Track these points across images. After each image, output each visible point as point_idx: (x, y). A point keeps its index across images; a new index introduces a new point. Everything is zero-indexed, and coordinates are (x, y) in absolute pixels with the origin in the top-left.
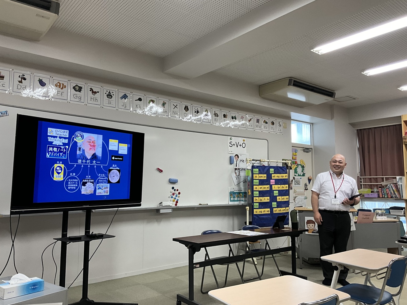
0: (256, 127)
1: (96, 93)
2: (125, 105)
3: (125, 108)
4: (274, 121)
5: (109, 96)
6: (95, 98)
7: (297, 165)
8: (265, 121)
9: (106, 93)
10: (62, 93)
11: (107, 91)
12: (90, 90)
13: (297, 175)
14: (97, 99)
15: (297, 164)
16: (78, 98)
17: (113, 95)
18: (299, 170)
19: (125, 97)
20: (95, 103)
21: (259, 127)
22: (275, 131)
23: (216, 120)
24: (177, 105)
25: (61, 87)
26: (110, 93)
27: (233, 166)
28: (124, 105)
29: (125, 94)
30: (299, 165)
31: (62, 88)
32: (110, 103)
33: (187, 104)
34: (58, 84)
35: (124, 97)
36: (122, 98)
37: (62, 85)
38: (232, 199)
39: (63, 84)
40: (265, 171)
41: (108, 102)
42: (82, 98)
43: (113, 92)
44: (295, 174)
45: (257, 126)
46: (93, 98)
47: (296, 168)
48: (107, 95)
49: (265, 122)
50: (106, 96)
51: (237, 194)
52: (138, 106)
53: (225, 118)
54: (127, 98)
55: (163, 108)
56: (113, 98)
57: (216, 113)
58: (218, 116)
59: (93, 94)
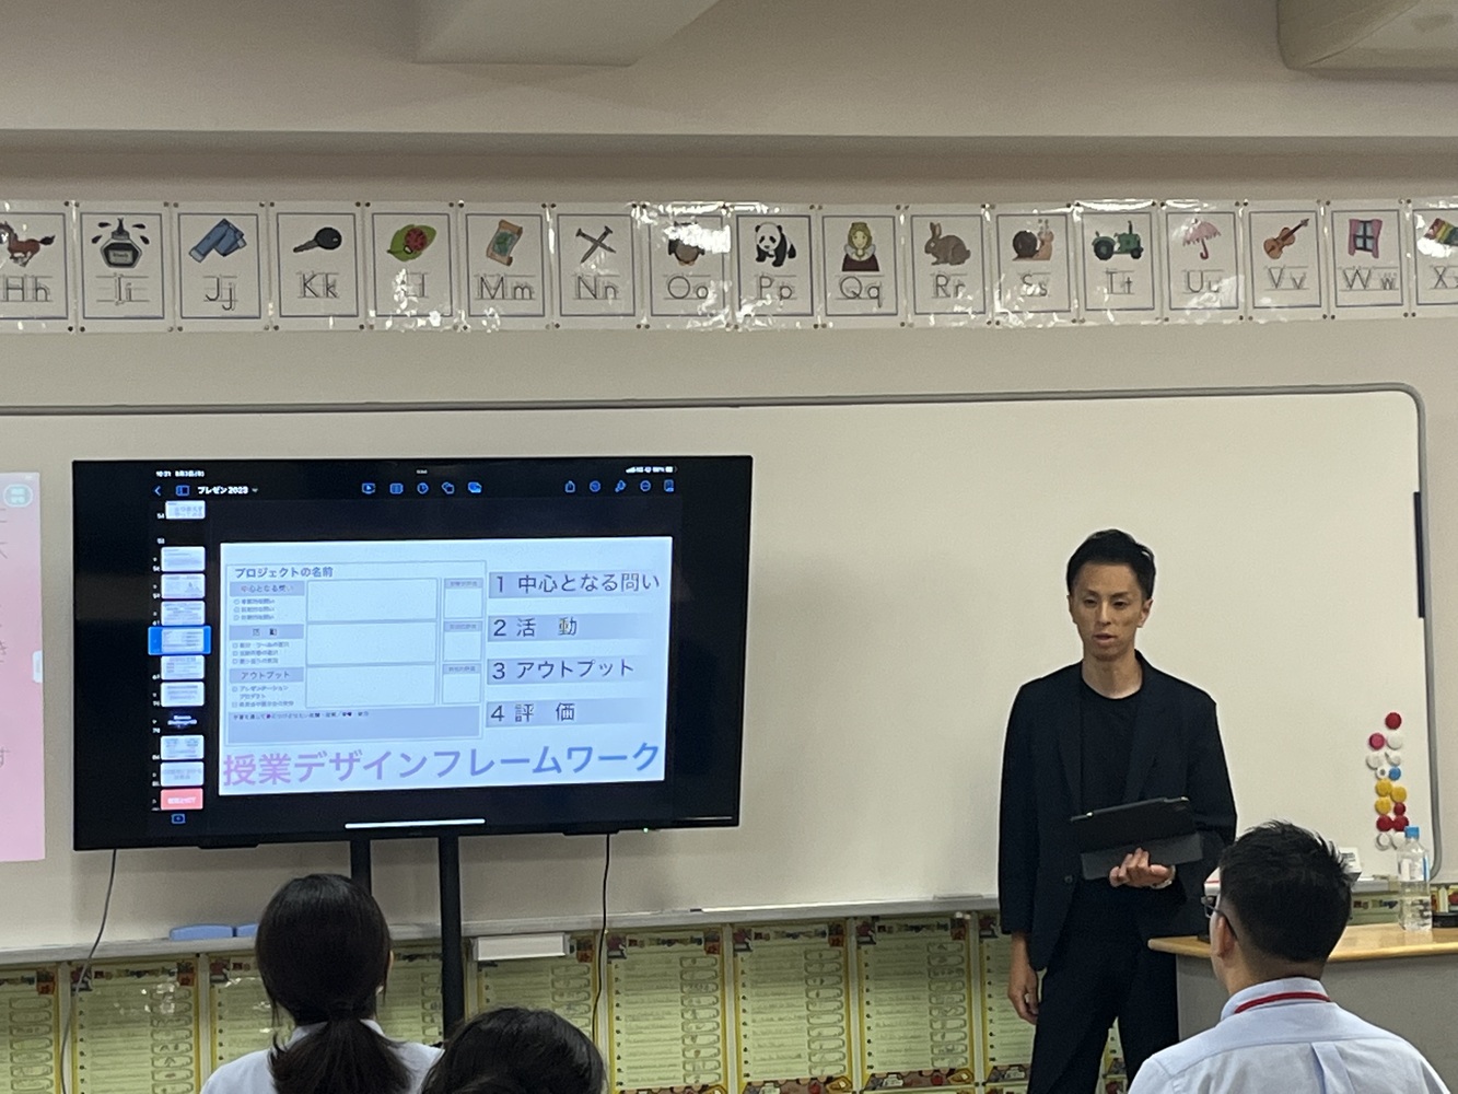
1: (36, 250)
2: (225, 294)
3: (229, 313)
5: (121, 251)
6: (29, 284)
8: (1440, 222)
9: (95, 240)
11: (102, 225)
14: (42, 282)
17: (145, 241)
19: (225, 239)
20: (36, 309)
23: (950, 289)
24: (608, 231)
26: (121, 231)
28: (222, 295)
29: (225, 222)
32: (125, 296)
35: (214, 246)
36: (202, 251)
45: (1357, 279)
46: (16, 282)
48: (106, 251)
49: (1442, 233)
50: (100, 260)
52: (318, 285)
53: (1027, 264)
54: (238, 247)
55: (502, 269)
56: (140, 261)
57: (948, 237)
58: (967, 254)
59: (16, 259)
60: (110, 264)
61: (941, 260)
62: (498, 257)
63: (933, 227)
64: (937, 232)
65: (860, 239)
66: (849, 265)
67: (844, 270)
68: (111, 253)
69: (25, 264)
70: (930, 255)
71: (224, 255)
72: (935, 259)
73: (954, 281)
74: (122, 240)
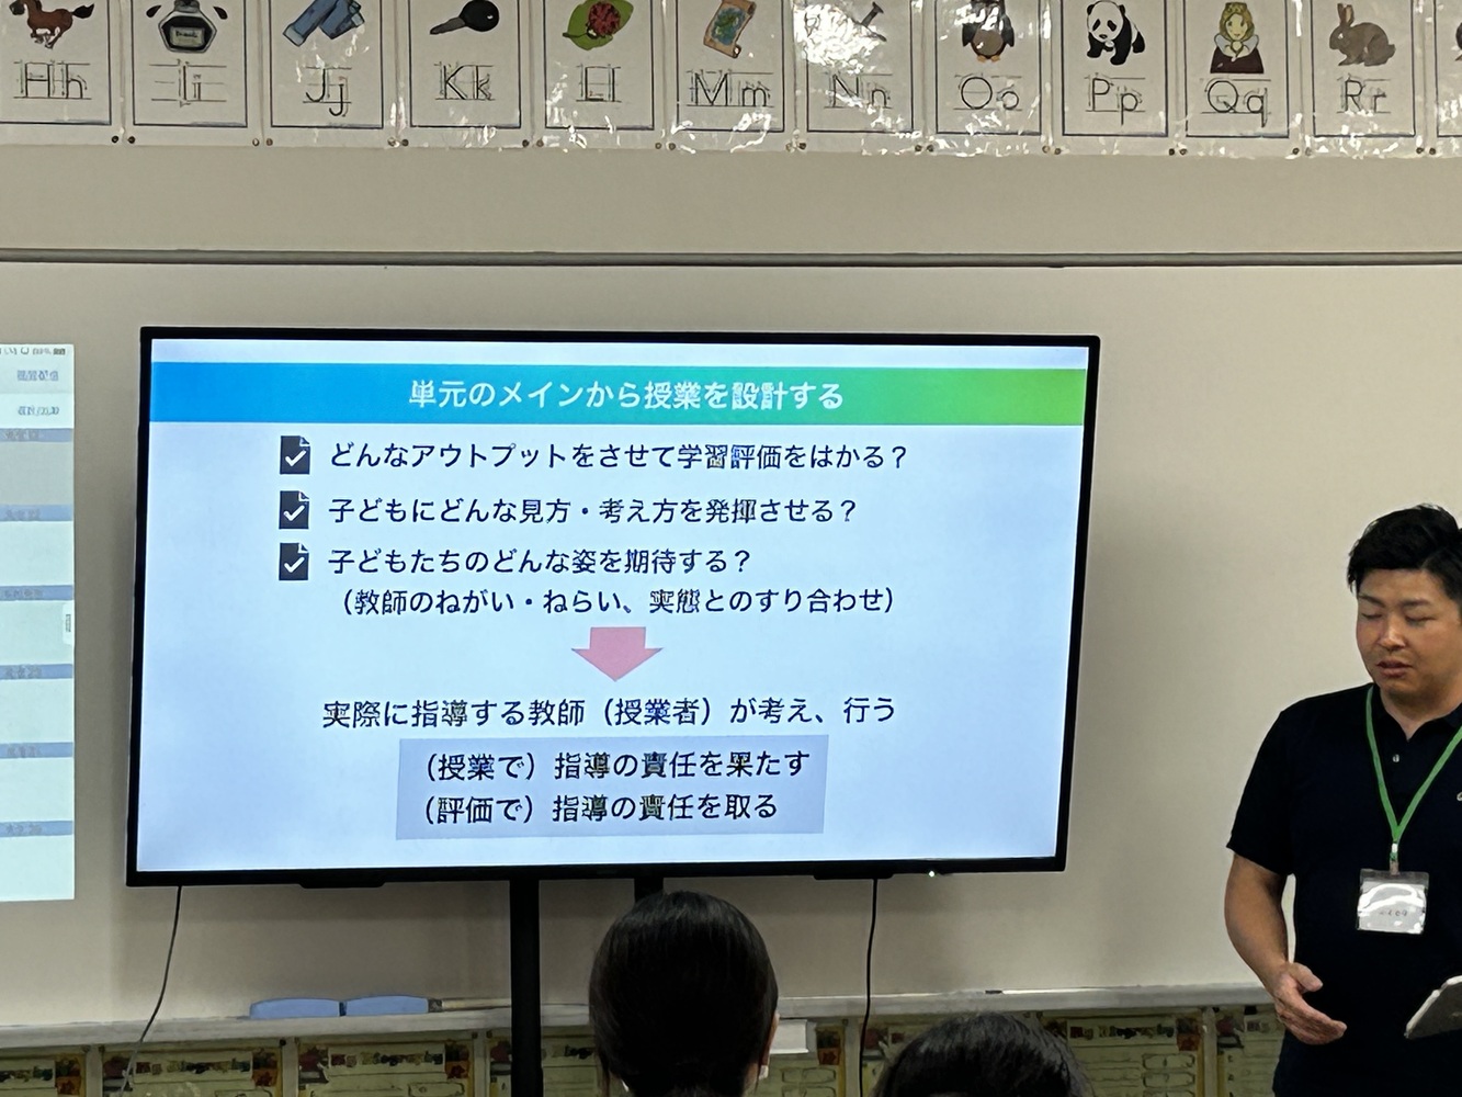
2: (334, 94)
3: (338, 120)
5: (187, 29)
6: (58, 74)
9: (151, 12)
12: (17, 9)
14: (75, 72)
17: (222, 14)
19: (334, 14)
20: (66, 110)
23: (1365, 100)
28: (329, 94)
32: (191, 93)
35: (321, 21)
36: (301, 30)
41: (173, 91)
46: (39, 71)
48: (166, 29)
50: (158, 38)
52: (464, 80)
54: (354, 26)
55: (725, 62)
56: (214, 44)
57: (1365, 25)
58: (1391, 50)
59: (40, 38)
60: (171, 46)
61: (1354, 58)
62: (720, 45)
63: (1342, 10)
64: (1348, 18)
65: (1237, 27)
66: (1221, 63)
67: (1213, 71)
68: (173, 31)
69: (52, 44)
70: (1338, 51)
71: (333, 37)
72: (1345, 57)
73: (1371, 89)
74: (189, 13)
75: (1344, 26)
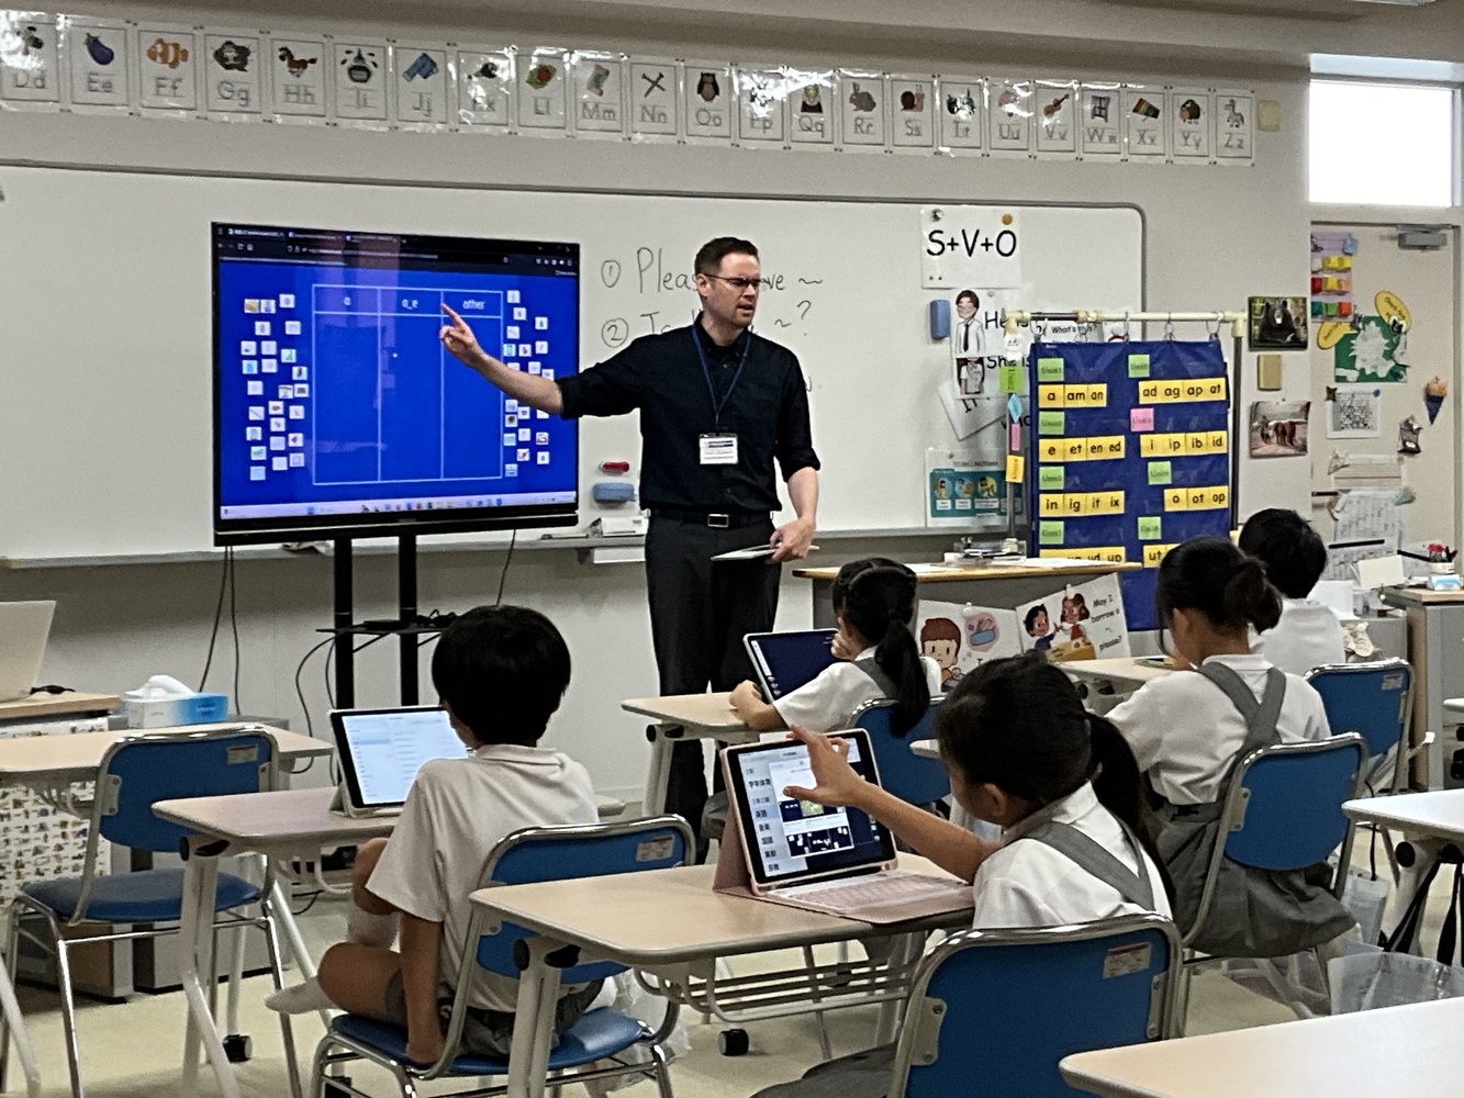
0: (1087, 138)
1: (305, 67)
2: (425, 105)
3: (427, 118)
4: (1198, 101)
5: (360, 71)
6: (302, 92)
7: (1353, 325)
8: (1141, 101)
9: (344, 62)
10: (177, 84)
11: (348, 52)
12: (282, 58)
13: (1352, 375)
14: (310, 90)
15: (1351, 318)
16: (236, 97)
17: (375, 65)
18: (1369, 349)
19: (425, 67)
20: (305, 108)
21: (1106, 138)
22: (1203, 150)
23: (864, 128)
24: (661, 76)
25: (171, 59)
26: (360, 57)
27: (949, 350)
29: (425, 55)
30: (1367, 320)
31: (174, 65)
32: (362, 103)
33: (708, 66)
34: (159, 48)
35: (419, 71)
36: (410, 74)
37: (171, 49)
38: (945, 504)
39: (176, 46)
40: (1102, 364)
41: (354, 101)
42: (254, 96)
43: (372, 55)
44: (1342, 372)
45: (1095, 134)
46: (294, 89)
47: (1348, 338)
48: (350, 71)
49: (1144, 108)
50: (346, 77)
51: (967, 481)
53: (909, 114)
54: (433, 73)
55: (598, 98)
56: (373, 78)
57: (863, 93)
58: (874, 105)
59: (292, 72)
60: (352, 79)
61: (860, 107)
62: (595, 89)
63: (855, 86)
64: (857, 89)
66: (806, 108)
67: (801, 111)
68: (353, 72)
69: (298, 76)
70: (854, 104)
71: (426, 78)
72: (856, 107)
73: (866, 122)
74: (360, 64)
75: (856, 93)
